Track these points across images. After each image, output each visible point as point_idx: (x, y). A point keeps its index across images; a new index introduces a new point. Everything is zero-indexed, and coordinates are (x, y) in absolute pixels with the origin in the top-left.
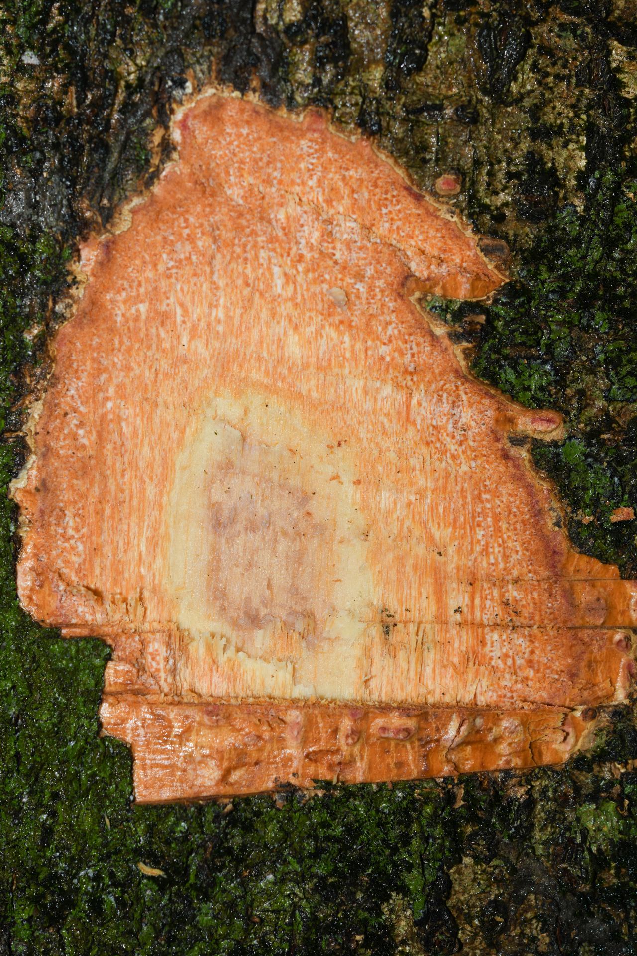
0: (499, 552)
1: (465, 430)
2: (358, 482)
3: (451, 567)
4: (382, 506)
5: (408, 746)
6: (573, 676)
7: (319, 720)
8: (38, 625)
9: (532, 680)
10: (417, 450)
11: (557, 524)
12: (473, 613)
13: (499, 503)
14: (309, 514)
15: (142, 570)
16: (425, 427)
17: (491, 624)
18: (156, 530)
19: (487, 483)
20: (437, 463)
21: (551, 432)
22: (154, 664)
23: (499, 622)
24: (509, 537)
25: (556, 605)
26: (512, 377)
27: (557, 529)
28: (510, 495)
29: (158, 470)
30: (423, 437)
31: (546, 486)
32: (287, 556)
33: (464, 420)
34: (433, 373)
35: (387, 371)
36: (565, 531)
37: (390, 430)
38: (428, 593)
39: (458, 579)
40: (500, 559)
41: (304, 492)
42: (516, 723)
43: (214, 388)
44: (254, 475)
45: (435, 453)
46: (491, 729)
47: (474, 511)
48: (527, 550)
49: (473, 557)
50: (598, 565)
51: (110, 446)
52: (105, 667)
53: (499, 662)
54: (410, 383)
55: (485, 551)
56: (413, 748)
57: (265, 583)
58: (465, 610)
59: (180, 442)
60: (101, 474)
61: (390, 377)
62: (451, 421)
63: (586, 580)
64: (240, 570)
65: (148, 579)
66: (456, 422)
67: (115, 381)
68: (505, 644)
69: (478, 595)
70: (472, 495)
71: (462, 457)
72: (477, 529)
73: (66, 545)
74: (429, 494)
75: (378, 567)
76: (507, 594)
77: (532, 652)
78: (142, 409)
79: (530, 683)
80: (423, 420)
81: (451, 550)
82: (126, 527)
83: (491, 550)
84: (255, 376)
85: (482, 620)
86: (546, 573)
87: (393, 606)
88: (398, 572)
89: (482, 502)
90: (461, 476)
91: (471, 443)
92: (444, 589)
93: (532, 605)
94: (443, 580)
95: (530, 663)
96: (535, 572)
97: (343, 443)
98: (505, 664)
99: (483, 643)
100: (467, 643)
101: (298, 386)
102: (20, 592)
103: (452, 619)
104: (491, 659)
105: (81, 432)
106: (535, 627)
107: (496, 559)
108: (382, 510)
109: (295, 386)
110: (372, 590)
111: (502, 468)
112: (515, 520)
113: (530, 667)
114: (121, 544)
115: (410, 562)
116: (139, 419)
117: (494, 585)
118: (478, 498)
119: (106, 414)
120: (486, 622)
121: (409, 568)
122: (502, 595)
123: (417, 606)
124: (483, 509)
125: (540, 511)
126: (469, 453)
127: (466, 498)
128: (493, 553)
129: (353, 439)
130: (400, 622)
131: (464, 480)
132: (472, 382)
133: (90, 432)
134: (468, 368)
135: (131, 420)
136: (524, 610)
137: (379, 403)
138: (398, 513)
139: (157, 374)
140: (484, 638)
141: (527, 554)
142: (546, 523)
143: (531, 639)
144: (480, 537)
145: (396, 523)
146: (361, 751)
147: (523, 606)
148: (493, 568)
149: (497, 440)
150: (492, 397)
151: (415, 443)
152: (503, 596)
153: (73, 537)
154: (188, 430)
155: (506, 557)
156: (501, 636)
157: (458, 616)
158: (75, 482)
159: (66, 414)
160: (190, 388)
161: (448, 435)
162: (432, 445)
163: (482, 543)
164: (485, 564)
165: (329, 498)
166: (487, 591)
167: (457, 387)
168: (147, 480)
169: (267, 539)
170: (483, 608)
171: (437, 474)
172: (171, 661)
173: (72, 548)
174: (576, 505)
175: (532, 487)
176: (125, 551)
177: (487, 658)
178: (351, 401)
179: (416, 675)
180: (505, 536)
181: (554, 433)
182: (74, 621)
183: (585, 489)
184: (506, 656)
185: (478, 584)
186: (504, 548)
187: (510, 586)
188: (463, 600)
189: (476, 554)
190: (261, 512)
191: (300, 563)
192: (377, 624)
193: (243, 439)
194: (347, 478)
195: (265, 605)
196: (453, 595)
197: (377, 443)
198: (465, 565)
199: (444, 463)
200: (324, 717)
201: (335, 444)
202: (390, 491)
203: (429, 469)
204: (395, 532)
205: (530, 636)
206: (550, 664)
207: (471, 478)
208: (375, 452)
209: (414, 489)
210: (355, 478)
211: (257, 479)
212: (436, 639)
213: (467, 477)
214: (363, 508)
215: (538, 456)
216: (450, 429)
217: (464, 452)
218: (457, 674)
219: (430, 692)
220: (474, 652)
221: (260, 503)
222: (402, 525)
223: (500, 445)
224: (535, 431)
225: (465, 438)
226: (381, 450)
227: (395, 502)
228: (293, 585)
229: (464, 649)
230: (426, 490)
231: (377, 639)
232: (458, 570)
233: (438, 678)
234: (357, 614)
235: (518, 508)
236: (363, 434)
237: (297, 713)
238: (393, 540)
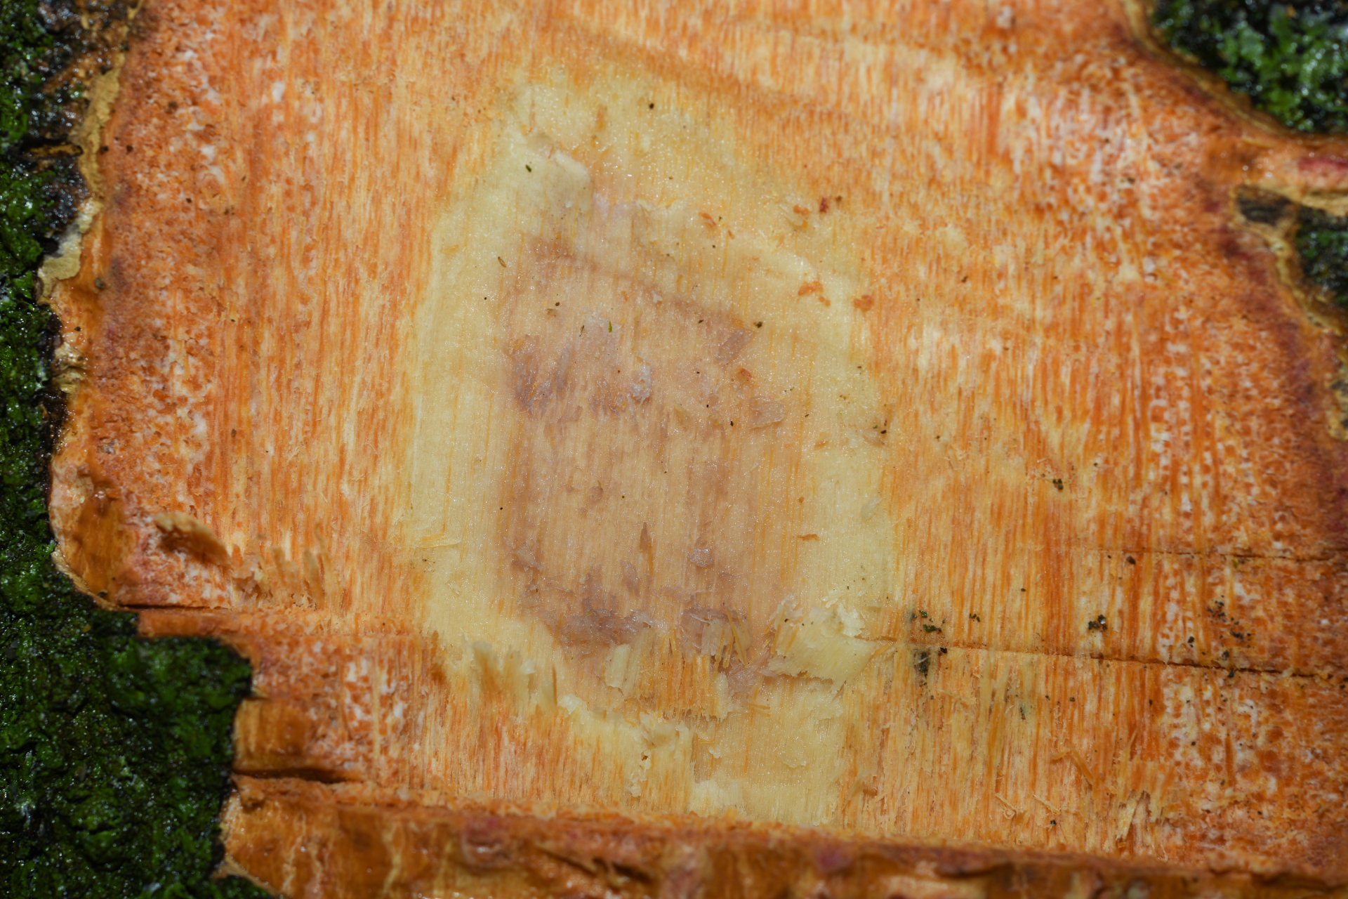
0: (1205, 485)
1: (1131, 181)
2: (864, 304)
3: (1086, 517)
4: (923, 362)
7: (744, 868)
8: (84, 602)
9: (1272, 802)
10: (1014, 228)
12: (1133, 631)
13: (1208, 365)
14: (744, 375)
15: (345, 488)
16: (1034, 169)
17: (1177, 660)
18: (380, 394)
19: (1183, 314)
20: (1061, 259)
22: (358, 712)
23: (1196, 656)
24: (1230, 450)
25: (1341, 622)
26: (1253, 47)
28: (1236, 346)
29: (389, 251)
30: (1028, 194)
31: (1329, 327)
32: (690, 473)
33: (1129, 156)
34: (1058, 33)
35: (944, 26)
37: (948, 175)
38: (1027, 577)
39: (1101, 546)
40: (1205, 503)
41: (735, 321)
43: (526, 59)
44: (618, 277)
45: (1056, 237)
47: (1146, 384)
48: (1274, 484)
49: (1138, 497)
51: (276, 189)
52: (232, 710)
53: (1194, 753)
54: (999, 59)
55: (1170, 485)
57: (635, 535)
58: (1115, 623)
59: (442, 190)
60: (254, 253)
61: (950, 40)
62: (1098, 157)
64: (576, 501)
65: (360, 509)
66: (1110, 160)
67: (292, 33)
68: (1210, 710)
69: (1147, 589)
70: (1143, 342)
71: (1123, 247)
72: (1153, 427)
73: (169, 419)
74: (1038, 339)
75: (909, 511)
76: (1218, 590)
77: (1276, 735)
78: (355, 106)
79: (1266, 809)
80: (1029, 151)
81: (1087, 477)
82: (309, 386)
83: (1184, 480)
84: (623, 29)
85: (1154, 650)
86: (1315, 544)
87: (941, 604)
88: (955, 522)
89: (1168, 362)
90: (1118, 296)
91: (1147, 213)
92: (1065, 571)
93: (1279, 619)
94: (1063, 548)
95: (1269, 761)
96: (1292, 538)
97: (833, 204)
98: (1209, 759)
99: (1155, 705)
100: (1117, 704)
101: (728, 58)
102: (57, 523)
103: (1083, 644)
104: (1173, 744)
105: (208, 151)
106: (1286, 674)
108: (922, 373)
109: (719, 57)
110: (891, 565)
111: (1219, 280)
112: (1246, 408)
113: (1269, 769)
114: (298, 425)
115: (984, 503)
116: (347, 125)
117: (1189, 565)
118: (1156, 352)
119: (268, 110)
120: (1164, 654)
121: (981, 516)
122: (1206, 592)
123: (999, 608)
124: (1169, 378)
125: (1309, 389)
126: (1139, 238)
127: (1129, 349)
128: (1189, 486)
129: (858, 194)
130: (956, 644)
131: (1125, 306)
132: (1152, 59)
133: (229, 153)
134: (1145, 18)
135: (328, 128)
136: (1259, 630)
137: (923, 106)
138: (960, 379)
139: (391, 20)
140: (1157, 693)
141: (1273, 492)
142: (1322, 421)
143: (1275, 701)
144: (1158, 448)
145: (955, 403)
147: (1258, 621)
148: (1187, 524)
149: (1211, 206)
150: (1202, 99)
151: (1008, 208)
152: (1211, 594)
153: (183, 400)
154: (462, 158)
155: (1220, 500)
156: (1199, 692)
157: (1097, 639)
158: (191, 270)
159: (173, 106)
160: (469, 58)
161: (1088, 190)
162: (1048, 215)
163: (1164, 461)
164: (1167, 514)
165: (795, 338)
166: (1171, 581)
167: (1116, 72)
168: (363, 274)
169: (644, 429)
170: (1159, 621)
171: (1058, 289)
172: (398, 710)
173: (182, 428)
175: (1295, 327)
176: (306, 442)
177: (1164, 744)
178: (853, 97)
179: (989, 773)
180: (1220, 446)
182: (174, 599)
184: (1212, 739)
185: (1149, 562)
186: (1217, 477)
187: (1228, 571)
188: (1111, 601)
189: (1146, 489)
190: (630, 366)
191: (721, 492)
192: (901, 645)
193: (593, 185)
194: (840, 290)
195: (633, 588)
196: (1088, 585)
197: (915, 207)
198: (1119, 515)
199: (1077, 262)
200: (754, 864)
201: (813, 206)
202: (944, 325)
203: (1038, 273)
204: (952, 427)
205: (1272, 694)
206: (1319, 765)
207: (1141, 301)
208: (910, 228)
209: (1000, 324)
210: (860, 291)
211: (624, 285)
212: (1042, 689)
213: (1132, 298)
214: (876, 366)
215: (1312, 253)
216: (1095, 176)
217: (1127, 235)
218: (1089, 779)
219: (1018, 818)
220: (1132, 727)
221: (628, 344)
222: (970, 410)
223: (1216, 221)
224: (1305, 190)
225: (1132, 200)
226: (923, 226)
227: (953, 354)
228: (702, 543)
229: (1108, 717)
230: (1030, 326)
231: (898, 684)
232: (1102, 524)
233: (1042, 784)
234: (853, 621)
235: (1255, 379)
236: (881, 184)
237: (687, 849)
238: (947, 447)
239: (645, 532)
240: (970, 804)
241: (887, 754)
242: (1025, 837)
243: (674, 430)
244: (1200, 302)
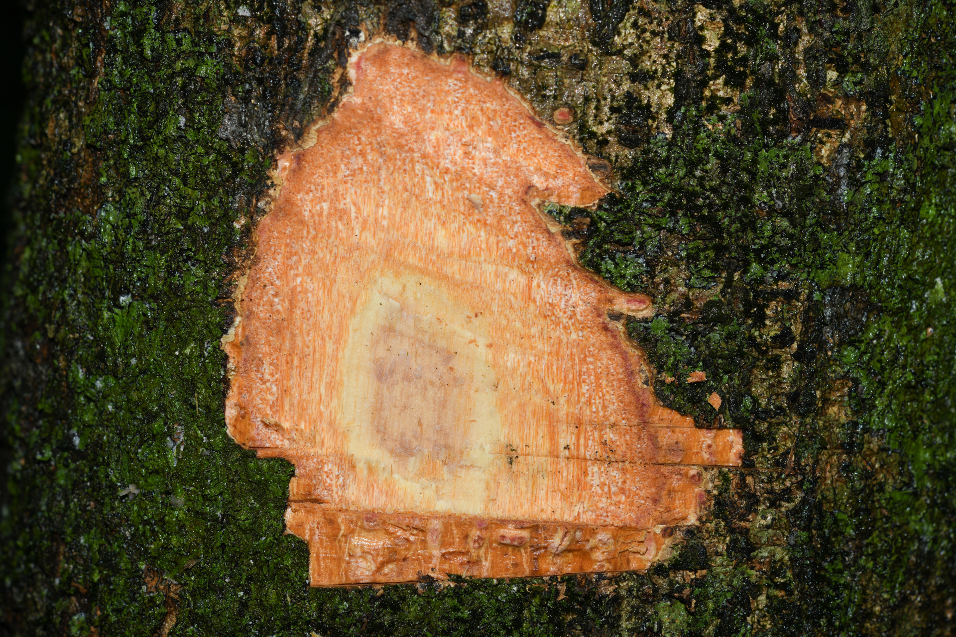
0: (600, 403)
1: (574, 307)
2: (490, 346)
3: (562, 413)
4: (509, 365)
5: (523, 551)
6: (655, 501)
7: (454, 528)
8: (238, 447)
9: (623, 504)
10: (537, 322)
11: (646, 383)
12: (578, 450)
13: (600, 365)
14: (451, 369)
15: (322, 407)
16: (543, 304)
17: (592, 459)
18: (333, 377)
19: (591, 349)
20: (552, 332)
21: (642, 310)
22: (328, 480)
23: (598, 457)
24: (608, 392)
25: (644, 446)
26: (611, 266)
27: (645, 386)
28: (609, 359)
29: (335, 331)
30: (541, 312)
31: (637, 353)
32: (434, 401)
33: (573, 299)
34: (550, 262)
35: (514, 259)
36: (651, 388)
37: (516, 306)
38: (544, 433)
39: (567, 423)
40: (600, 409)
41: (449, 352)
42: (609, 536)
43: (380, 269)
44: (410, 338)
45: (551, 325)
46: (588, 541)
47: (580, 371)
48: (622, 402)
49: (579, 407)
50: (677, 416)
51: (298, 312)
52: (289, 481)
53: (598, 488)
54: (531, 270)
55: (589, 403)
56: (526, 553)
57: (416, 421)
58: (572, 447)
59: (353, 311)
60: (292, 333)
61: (516, 264)
62: (563, 300)
63: (668, 427)
64: (397, 410)
65: (326, 415)
66: (567, 301)
67: (303, 262)
68: (603, 475)
69: (582, 436)
70: (579, 358)
71: (572, 328)
72: (583, 385)
73: (264, 386)
74: (546, 356)
76: (605, 436)
77: (624, 482)
78: (324, 284)
79: (621, 506)
80: (541, 298)
81: (562, 400)
82: (309, 375)
83: (593, 401)
84: (411, 260)
85: (585, 456)
86: (635, 421)
87: (516, 442)
88: (520, 415)
89: (587, 364)
90: (571, 343)
91: (579, 318)
92: (556, 431)
93: (624, 445)
94: (555, 423)
95: (622, 491)
96: (628, 419)
97: (479, 315)
98: (603, 490)
99: (585, 473)
100: (573, 473)
101: (445, 268)
102: (227, 421)
103: (562, 454)
104: (592, 486)
105: (276, 300)
106: (627, 463)
107: (597, 408)
108: (509, 368)
109: (442, 269)
110: (500, 430)
111: (603, 338)
112: (612, 378)
113: (622, 493)
114: (306, 388)
115: (529, 409)
116: (321, 291)
117: (595, 428)
118: (583, 361)
119: (296, 287)
120: (588, 457)
121: (529, 413)
122: (601, 437)
123: (535, 443)
124: (588, 369)
125: (632, 372)
126: (577, 325)
127: (575, 360)
128: (595, 403)
129: (487, 312)
130: (521, 455)
131: (573, 346)
132: (579, 270)
133: (283, 300)
134: (577, 259)
135: (315, 292)
136: (618, 450)
137: (507, 285)
138: (521, 370)
139: (336, 257)
140: (586, 470)
141: (622, 405)
142: (636, 382)
143: (624, 471)
144: (585, 391)
145: (520, 378)
146: (486, 553)
147: (618, 446)
148: (595, 415)
149: (599, 316)
150: (596, 282)
151: (535, 316)
152: (603, 437)
153: (269, 380)
154: (359, 301)
155: (605, 407)
156: (599, 469)
157: (567, 452)
158: (271, 338)
159: (265, 286)
160: (361, 269)
161: (560, 310)
162: (548, 318)
163: (587, 395)
164: (588, 412)
165: (468, 357)
166: (590, 434)
167: (568, 274)
168: (327, 338)
169: (419, 387)
170: (586, 446)
171: (552, 341)
172: (341, 479)
173: (268, 389)
174: (661, 368)
175: (627, 353)
176: (309, 393)
177: (589, 486)
178: (485, 282)
179: (532, 496)
180: (604, 391)
181: (645, 312)
182: (267, 445)
183: (668, 357)
184: (604, 484)
185: (583, 427)
186: (603, 400)
187: (608, 430)
188: (570, 440)
189: (581, 404)
190: (414, 366)
191: (444, 407)
192: (503, 456)
193: (402, 309)
194: (482, 342)
195: (416, 438)
196: (563, 435)
197: (506, 315)
198: (573, 413)
199: (558, 333)
200: (457, 526)
201: (473, 315)
202: (516, 353)
203: (545, 336)
204: (519, 385)
205: (623, 469)
206: (638, 492)
207: (578, 344)
208: (504, 322)
209: (534, 352)
210: (490, 341)
211: (412, 341)
212: (549, 469)
213: (575, 344)
214: (494, 366)
215: (631, 330)
216: (563, 306)
217: (573, 324)
218: (565, 497)
219: (542, 510)
220: (578, 480)
221: (414, 359)
222: (524, 380)
223: (601, 320)
224: (629, 310)
225: (575, 313)
226: (508, 321)
227: (519, 362)
228: (438, 423)
229: (570, 477)
230: (543, 353)
231: (502, 468)
232: (567, 415)
233: (550, 499)
234: (488, 448)
235: (615, 369)
236: (495, 308)
237: (436, 522)
238: (517, 391)
239: (420, 420)
240: (526, 507)
241: (499, 491)
242: (544, 516)
243: (429, 387)
244: (597, 345)
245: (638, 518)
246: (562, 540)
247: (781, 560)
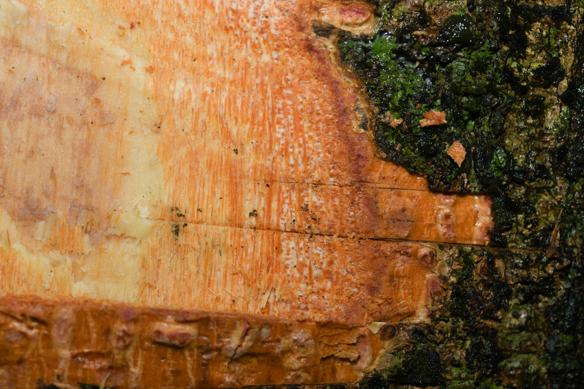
0: (300, 152)
1: (267, 17)
2: (150, 70)
3: (248, 166)
4: (176, 96)
5: (187, 353)
6: (372, 290)
7: (90, 319)
9: (329, 292)
10: (216, 37)
11: (363, 126)
12: (269, 217)
13: (301, 100)
14: (97, 101)
16: (224, 11)
17: (288, 230)
19: (290, 77)
20: (236, 51)
21: (361, 25)
23: (296, 228)
24: (311, 137)
25: (359, 213)
27: (362, 131)
28: (313, 91)
30: (222, 22)
31: (353, 83)
32: (73, 144)
33: (266, 6)
36: (370, 133)
37: (186, 13)
38: (223, 193)
39: (255, 179)
40: (300, 161)
41: (93, 76)
42: (308, 335)
44: (40, 56)
45: (234, 42)
46: (279, 341)
47: (274, 107)
48: (330, 153)
49: (271, 157)
50: (404, 175)
53: (295, 271)
55: (285, 153)
56: (191, 356)
57: (48, 172)
58: (261, 213)
62: (252, 6)
63: (392, 189)
64: (22, 156)
66: (257, 8)
68: (302, 252)
69: (275, 198)
70: (273, 89)
71: (263, 46)
72: (277, 126)
74: (227, 87)
75: (170, 163)
76: (306, 199)
77: (331, 263)
79: (326, 295)
80: (222, 3)
81: (249, 148)
83: (291, 150)
85: (278, 225)
86: (348, 179)
87: (185, 204)
88: (191, 168)
89: (284, 98)
90: (261, 68)
91: (273, 31)
92: (239, 190)
93: (332, 212)
94: (238, 180)
95: (328, 274)
96: (337, 176)
97: (136, 25)
98: (302, 273)
99: (279, 250)
100: (262, 249)
103: (247, 222)
104: (286, 267)
106: (335, 236)
107: (296, 160)
108: (176, 101)
110: (163, 187)
111: (305, 62)
112: (317, 119)
113: (328, 278)
115: (203, 160)
117: (293, 188)
118: (278, 93)
120: (282, 227)
121: (202, 165)
122: (301, 200)
123: (210, 206)
124: (284, 105)
125: (345, 111)
126: (271, 43)
127: (266, 92)
128: (293, 153)
129: (147, 21)
130: (191, 222)
131: (265, 73)
136: (323, 217)
138: (193, 104)
140: (280, 244)
141: (330, 156)
142: (350, 125)
143: (331, 248)
144: (279, 136)
145: (191, 115)
146: (135, 355)
147: (323, 212)
148: (292, 170)
149: (301, 29)
151: (213, 28)
152: (303, 200)
155: (306, 159)
156: (297, 244)
157: (253, 220)
161: (248, 21)
162: (231, 32)
163: (282, 142)
164: (284, 165)
165: (120, 85)
166: (285, 195)
169: (52, 125)
170: (280, 212)
171: (236, 64)
174: (384, 106)
175: (338, 83)
177: (282, 267)
179: (205, 279)
180: (306, 135)
181: (364, 27)
183: (395, 91)
184: (303, 265)
185: (276, 186)
186: (305, 149)
187: (310, 191)
188: (259, 204)
189: (274, 154)
190: (46, 97)
191: (87, 153)
192: (166, 222)
193: (29, 14)
194: (140, 64)
195: (47, 196)
196: (249, 196)
197: (172, 27)
198: (262, 166)
199: (244, 53)
200: (94, 317)
201: (127, 26)
202: (186, 80)
203: (227, 58)
204: (189, 126)
205: (329, 245)
206: (350, 276)
207: (272, 70)
208: (170, 36)
209: (210, 80)
210: (148, 65)
211: (43, 60)
212: (229, 242)
213: (268, 69)
214: (156, 98)
215: (345, 50)
216: (251, 15)
217: (265, 41)
218: (249, 283)
219: (218, 299)
220: (268, 259)
221: (46, 86)
222: (197, 118)
223: (304, 35)
224: (342, 23)
225: (267, 26)
226: (176, 35)
227: (189, 93)
228: (78, 176)
229: (258, 255)
230: (223, 81)
231: (165, 239)
232: (255, 169)
233: (229, 284)
234: (145, 211)
235: (321, 106)
236: (158, 17)
237: (64, 310)
238: (187, 134)
239: (52, 170)
240: (197, 294)
241: (160, 270)
242: (221, 308)
243: (66, 125)
244: (297, 72)
245: (348, 313)
246: (242, 338)
247: (537, 372)
